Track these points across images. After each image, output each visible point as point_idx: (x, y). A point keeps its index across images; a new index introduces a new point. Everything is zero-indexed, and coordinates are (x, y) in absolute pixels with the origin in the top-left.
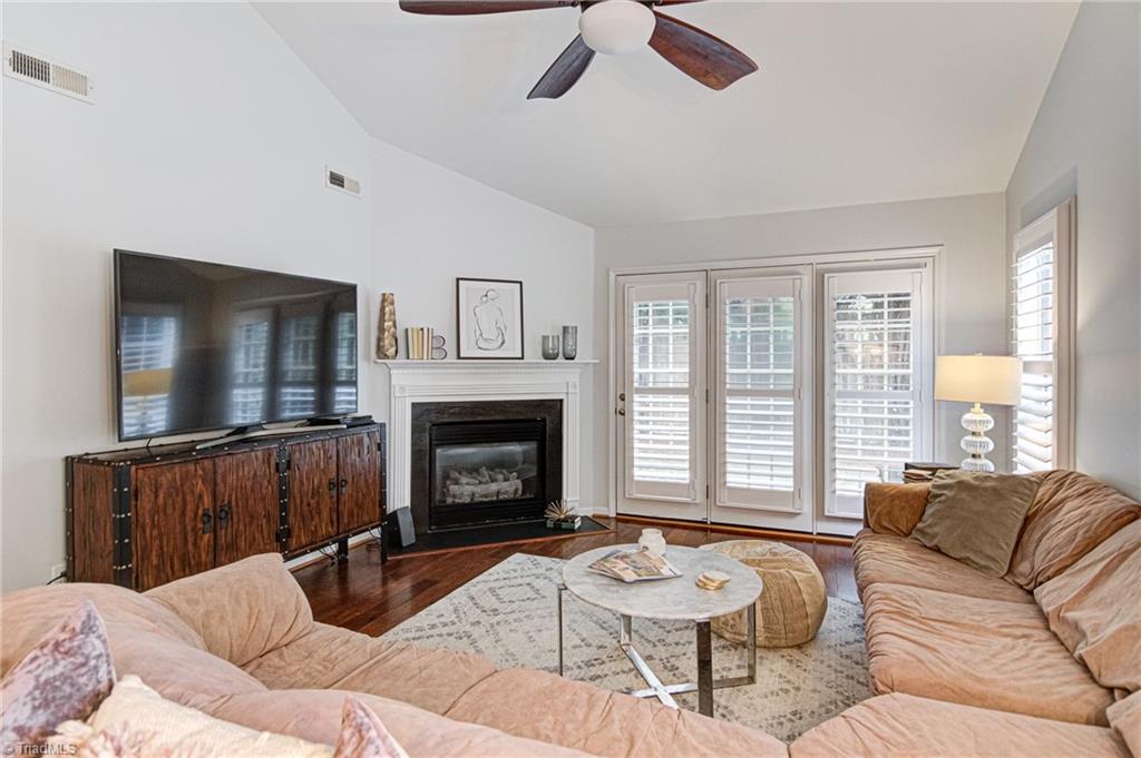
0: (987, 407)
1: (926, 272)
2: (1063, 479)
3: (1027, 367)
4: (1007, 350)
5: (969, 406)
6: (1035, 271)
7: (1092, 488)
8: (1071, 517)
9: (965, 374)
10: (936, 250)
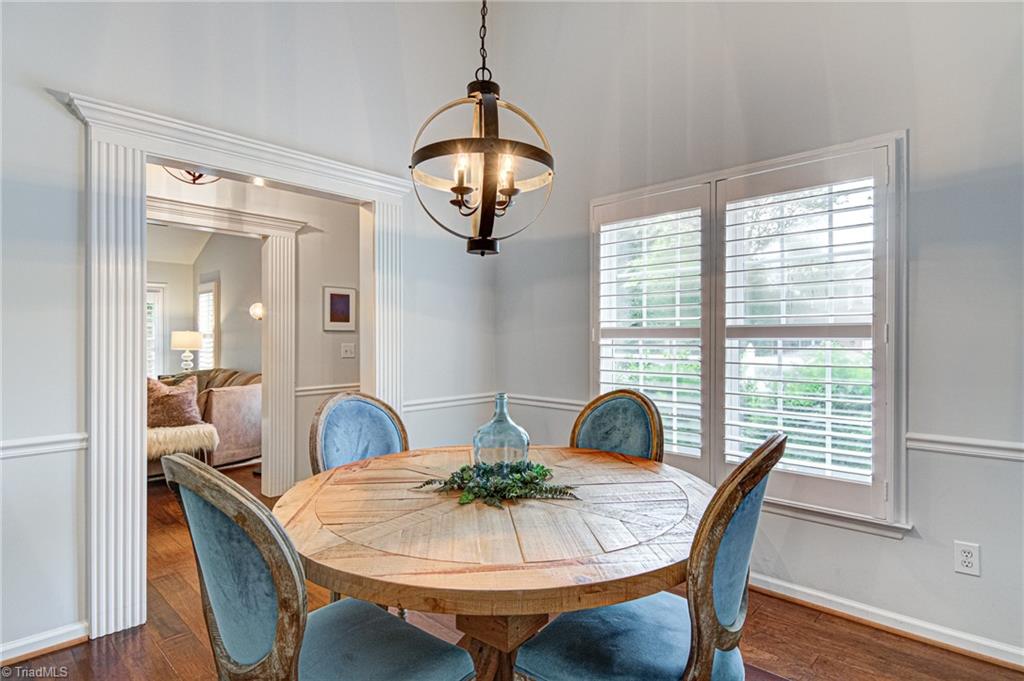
0: (191, 352)
1: (161, 294)
2: (217, 371)
3: (205, 336)
4: (195, 328)
5: (184, 352)
6: (206, 302)
7: (225, 371)
8: (221, 377)
9: (181, 339)
10: (163, 285)
